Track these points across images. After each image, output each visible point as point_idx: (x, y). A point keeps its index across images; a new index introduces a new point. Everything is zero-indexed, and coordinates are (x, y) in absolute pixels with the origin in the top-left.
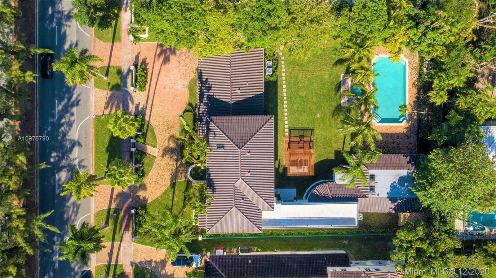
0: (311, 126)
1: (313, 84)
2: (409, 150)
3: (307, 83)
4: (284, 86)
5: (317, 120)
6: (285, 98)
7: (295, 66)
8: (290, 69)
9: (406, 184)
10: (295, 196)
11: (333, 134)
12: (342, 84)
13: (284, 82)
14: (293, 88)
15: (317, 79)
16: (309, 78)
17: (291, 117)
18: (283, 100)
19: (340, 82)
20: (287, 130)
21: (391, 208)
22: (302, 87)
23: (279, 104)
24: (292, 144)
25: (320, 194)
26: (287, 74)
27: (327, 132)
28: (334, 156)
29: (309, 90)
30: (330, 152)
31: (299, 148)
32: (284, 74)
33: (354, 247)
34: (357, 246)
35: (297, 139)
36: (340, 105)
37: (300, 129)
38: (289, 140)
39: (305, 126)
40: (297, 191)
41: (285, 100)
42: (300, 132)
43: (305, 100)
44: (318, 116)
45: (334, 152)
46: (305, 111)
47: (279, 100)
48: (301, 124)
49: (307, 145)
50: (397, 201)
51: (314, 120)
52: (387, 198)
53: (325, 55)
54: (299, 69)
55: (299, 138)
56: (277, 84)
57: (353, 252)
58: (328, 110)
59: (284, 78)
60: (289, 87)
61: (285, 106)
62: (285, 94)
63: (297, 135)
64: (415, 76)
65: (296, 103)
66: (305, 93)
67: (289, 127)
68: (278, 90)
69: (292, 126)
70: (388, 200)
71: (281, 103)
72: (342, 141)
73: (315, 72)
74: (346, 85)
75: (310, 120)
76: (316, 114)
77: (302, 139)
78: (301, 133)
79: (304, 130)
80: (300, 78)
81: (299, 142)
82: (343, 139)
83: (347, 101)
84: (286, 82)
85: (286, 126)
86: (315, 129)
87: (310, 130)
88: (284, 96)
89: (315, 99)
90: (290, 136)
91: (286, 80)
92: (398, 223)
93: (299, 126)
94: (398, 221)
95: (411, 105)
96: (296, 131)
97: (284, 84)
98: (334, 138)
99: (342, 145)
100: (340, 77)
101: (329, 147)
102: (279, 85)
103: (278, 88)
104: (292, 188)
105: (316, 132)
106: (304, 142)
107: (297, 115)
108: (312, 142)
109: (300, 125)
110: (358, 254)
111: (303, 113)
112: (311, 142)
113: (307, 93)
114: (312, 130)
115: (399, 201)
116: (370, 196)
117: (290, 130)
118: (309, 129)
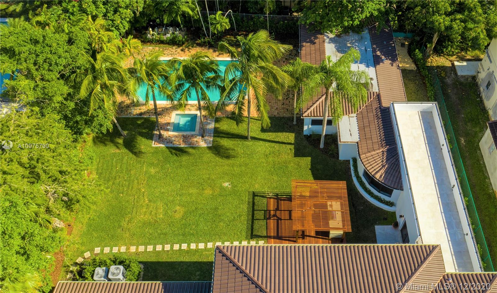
0: (246, 198)
1: (163, 193)
2: (291, 56)
3: (160, 204)
4: (159, 248)
5: (234, 186)
6: (184, 246)
7: (120, 226)
8: (124, 236)
9: (349, 45)
10: (391, 227)
11: (264, 160)
12: (171, 145)
13: (150, 248)
14: (164, 231)
15: (154, 185)
16: (150, 201)
17: (225, 234)
18: (189, 251)
19: (167, 147)
20: (253, 243)
21: (392, 65)
22: (166, 213)
23: (195, 259)
24: (284, 233)
25: (384, 166)
26: (135, 241)
27: (259, 169)
28: (305, 158)
29: (173, 201)
30: (298, 165)
31: (290, 218)
32: (133, 249)
33: (468, 128)
34: (466, 124)
35: (272, 223)
36: (209, 148)
37: (250, 217)
38: (274, 238)
39: (245, 208)
40: (379, 224)
41: (189, 246)
42: (258, 217)
43: (194, 208)
44: (226, 184)
45: (297, 159)
46: (216, 209)
47: (187, 259)
48: (240, 216)
49: (284, 205)
50: (379, 56)
51: (234, 192)
52: (375, 67)
53: (110, 173)
54: (127, 219)
55: (269, 218)
56: (152, 263)
57: (478, 129)
58: (217, 168)
59: (141, 248)
60: (163, 238)
61: (201, 246)
62: (176, 247)
63: (263, 223)
64: (174, 50)
65: (197, 225)
66: (178, 208)
67: (247, 238)
68: (164, 260)
69: (244, 234)
70: (378, 66)
71: (194, 255)
72: (277, 146)
73: (139, 190)
74: (173, 139)
75: (234, 199)
76: (222, 188)
77: (272, 213)
78: (259, 215)
79: (253, 210)
80: (147, 218)
81: (279, 219)
82: (273, 144)
83: (203, 137)
84: (150, 244)
85: (245, 243)
86: (252, 190)
87: (253, 199)
88: (180, 249)
89: (193, 191)
90: (265, 237)
91: (146, 245)
92: (412, 70)
93: (245, 219)
94: (410, 70)
95: (220, 54)
96: (256, 226)
97: (155, 248)
98: (271, 159)
99: (284, 146)
100: (156, 148)
101: (287, 167)
102: (153, 259)
103: (160, 260)
104: (375, 233)
105: (257, 188)
106: (277, 209)
107: (222, 224)
108: (277, 195)
109: (242, 218)
110: (479, 122)
111: (220, 212)
112: (278, 198)
113: (179, 205)
114: (254, 195)
115: (378, 53)
116: (375, 89)
117: (253, 236)
118: (251, 200)
